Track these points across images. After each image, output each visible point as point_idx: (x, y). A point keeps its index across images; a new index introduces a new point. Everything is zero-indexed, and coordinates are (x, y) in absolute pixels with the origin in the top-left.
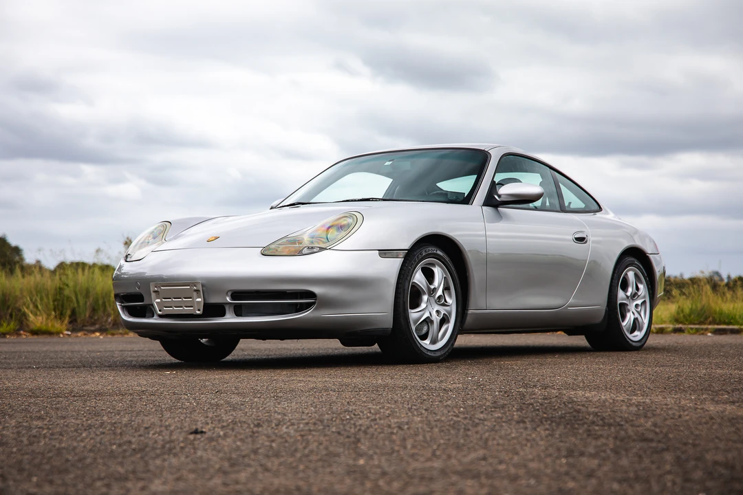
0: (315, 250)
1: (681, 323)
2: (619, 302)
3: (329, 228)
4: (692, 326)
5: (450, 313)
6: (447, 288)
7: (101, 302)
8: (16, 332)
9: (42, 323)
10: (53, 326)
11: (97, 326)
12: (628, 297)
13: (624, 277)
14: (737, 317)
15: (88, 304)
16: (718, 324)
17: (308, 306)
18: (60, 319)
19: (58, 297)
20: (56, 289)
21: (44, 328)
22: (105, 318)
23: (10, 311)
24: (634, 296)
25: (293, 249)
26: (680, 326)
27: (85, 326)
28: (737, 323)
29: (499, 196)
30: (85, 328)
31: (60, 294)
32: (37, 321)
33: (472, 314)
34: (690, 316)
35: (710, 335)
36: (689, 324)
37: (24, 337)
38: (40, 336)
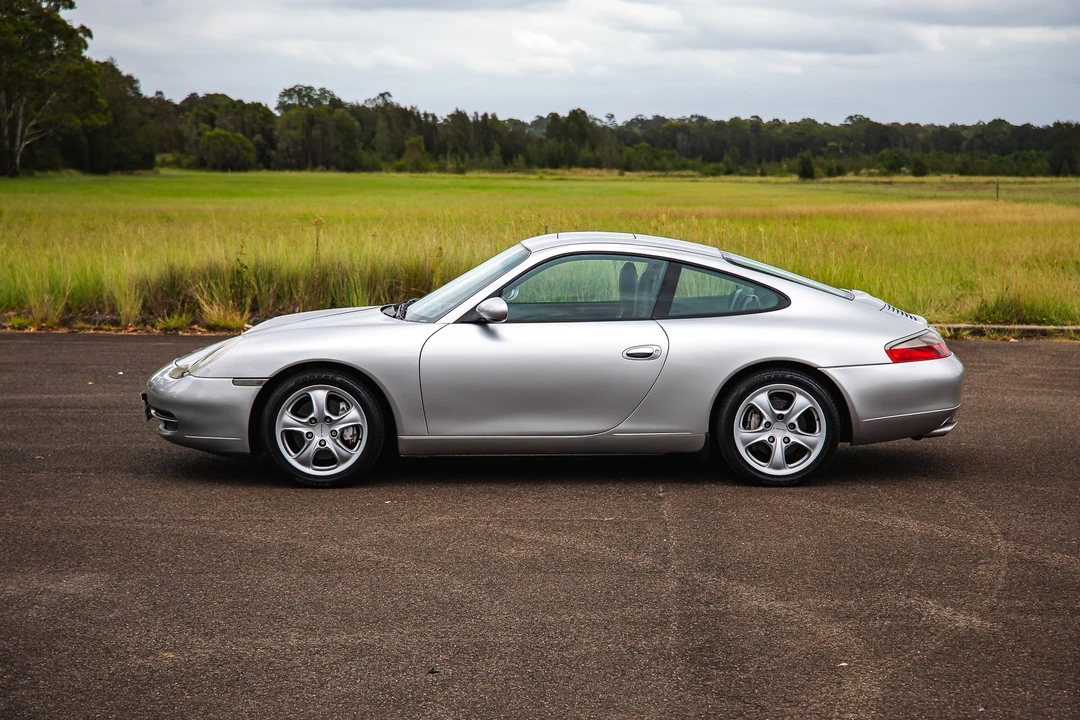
1: (984, 322)
4: (996, 327)
7: (286, 289)
8: (189, 326)
9: (219, 315)
14: (1052, 312)
15: (271, 291)
16: (1027, 324)
18: (240, 310)
19: (236, 282)
20: (233, 272)
21: (222, 323)
23: (181, 298)
26: (981, 325)
28: (1051, 322)
31: (238, 278)
32: (213, 313)
34: (994, 314)
35: (1013, 340)
36: (993, 323)
37: (199, 333)
38: (218, 334)
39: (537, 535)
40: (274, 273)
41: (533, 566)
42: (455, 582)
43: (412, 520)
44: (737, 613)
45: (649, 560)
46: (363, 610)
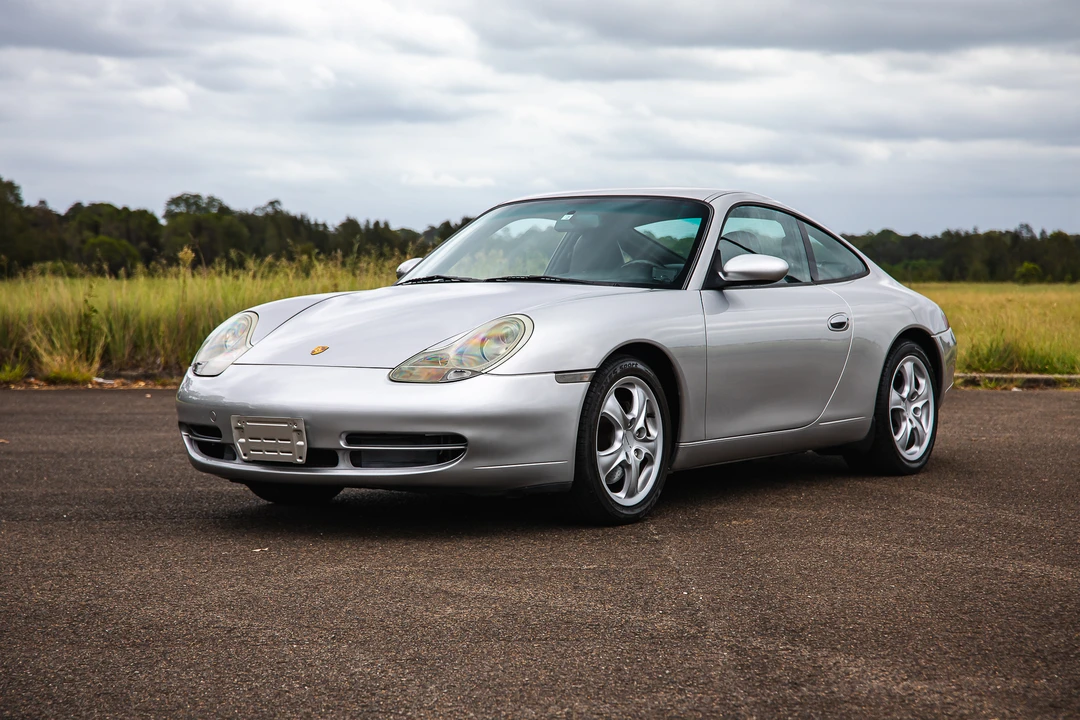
0: (465, 375)
1: (976, 370)
2: (891, 407)
3: (483, 340)
4: (991, 375)
5: (654, 451)
6: (650, 415)
7: (145, 335)
8: (24, 379)
9: (61, 366)
10: (77, 370)
11: (141, 371)
12: (903, 399)
13: (899, 372)
14: (1055, 360)
15: (127, 338)
16: (1028, 372)
17: (454, 455)
18: (87, 360)
19: (84, 328)
20: (80, 316)
21: (65, 375)
22: (152, 359)
23: (14, 346)
24: (912, 396)
25: (434, 373)
26: (974, 374)
27: (124, 370)
28: (1055, 371)
29: (725, 274)
30: (123, 373)
31: (87, 324)
32: (55, 362)
33: (686, 448)
34: (988, 360)
35: (1015, 389)
36: (987, 372)
37: (36, 387)
38: (59, 387)
39: (485, 589)
40: (131, 317)
41: (486, 632)
42: (359, 656)
43: (289, 571)
44: (855, 700)
45: (669, 621)
46: (196, 704)
